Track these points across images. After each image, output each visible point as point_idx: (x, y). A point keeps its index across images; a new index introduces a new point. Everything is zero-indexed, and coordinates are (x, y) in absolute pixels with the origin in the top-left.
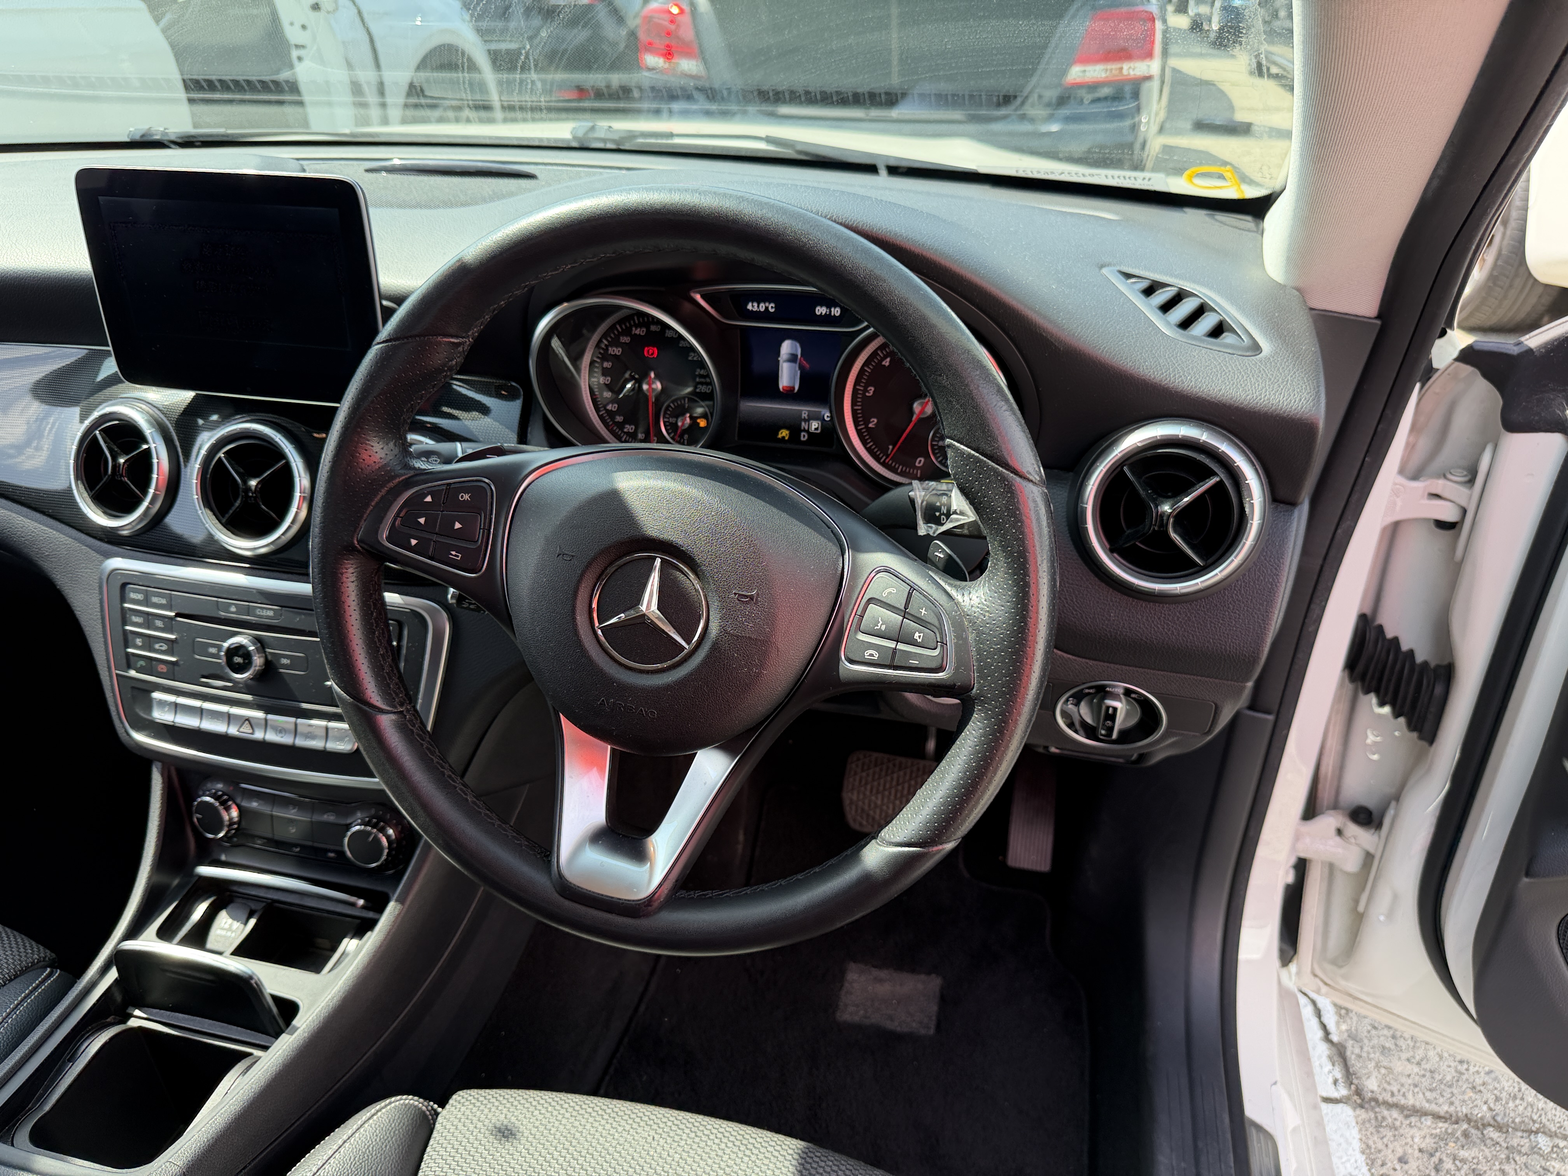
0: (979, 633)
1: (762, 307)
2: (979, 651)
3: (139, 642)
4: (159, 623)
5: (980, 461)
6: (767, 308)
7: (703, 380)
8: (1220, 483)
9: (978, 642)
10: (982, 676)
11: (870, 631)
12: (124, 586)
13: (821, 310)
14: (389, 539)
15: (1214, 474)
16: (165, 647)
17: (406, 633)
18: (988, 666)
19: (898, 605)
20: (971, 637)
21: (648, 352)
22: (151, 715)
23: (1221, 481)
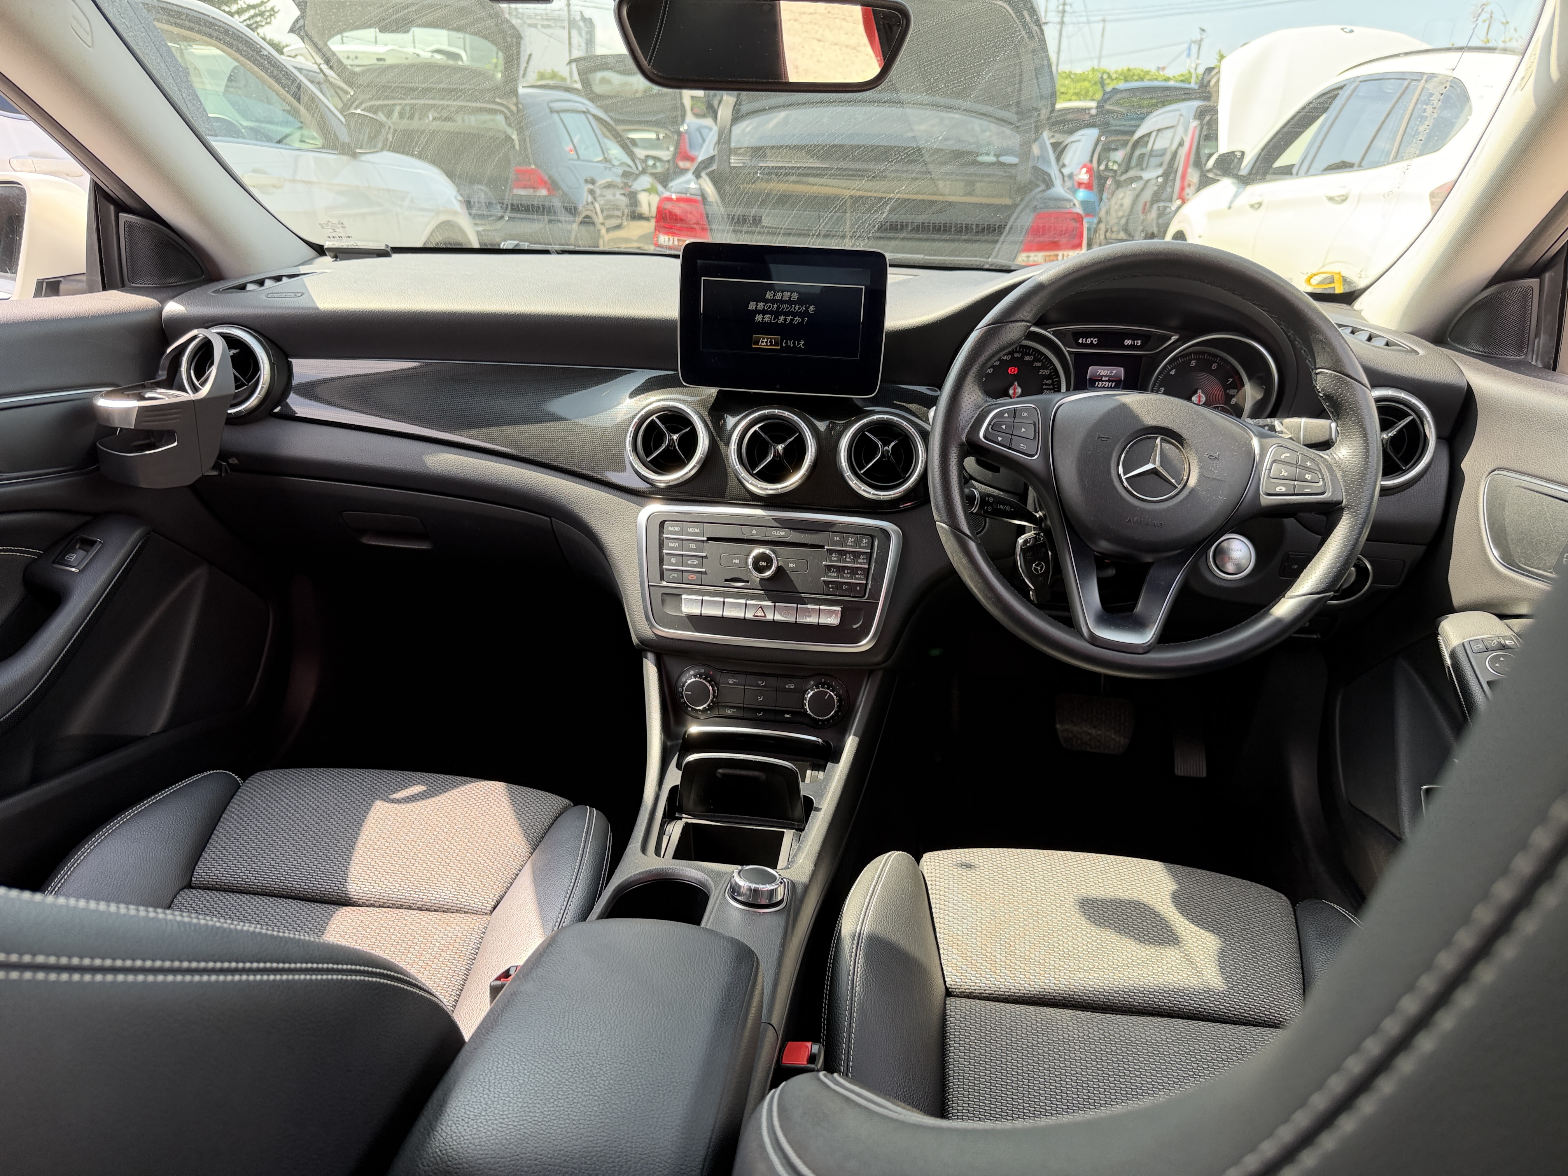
0: (1344, 472)
1: (1089, 341)
2: (1345, 481)
3: (673, 560)
4: (693, 546)
5: (1342, 378)
6: (1092, 341)
7: (1047, 387)
8: (1413, 420)
9: (1343, 477)
10: (1348, 494)
11: (1278, 477)
12: (662, 524)
13: (1128, 342)
14: (985, 437)
15: (1411, 415)
16: (696, 562)
17: (876, 543)
18: (1351, 488)
19: (1293, 462)
20: (1339, 475)
21: (1011, 370)
22: (681, 612)
23: (1414, 419)
